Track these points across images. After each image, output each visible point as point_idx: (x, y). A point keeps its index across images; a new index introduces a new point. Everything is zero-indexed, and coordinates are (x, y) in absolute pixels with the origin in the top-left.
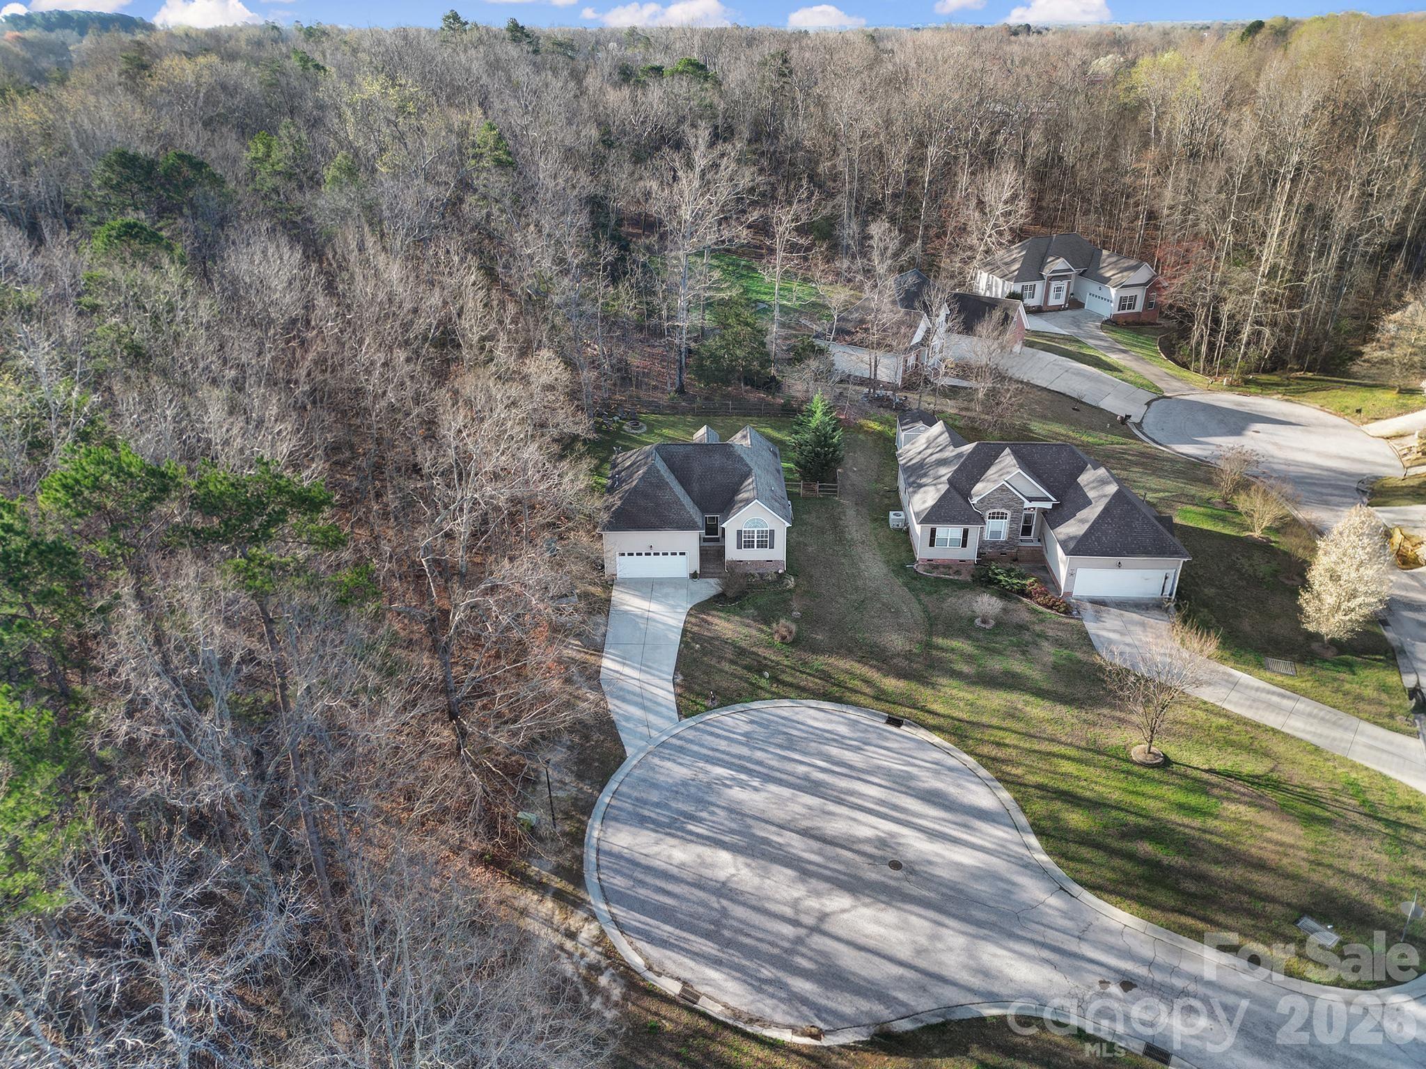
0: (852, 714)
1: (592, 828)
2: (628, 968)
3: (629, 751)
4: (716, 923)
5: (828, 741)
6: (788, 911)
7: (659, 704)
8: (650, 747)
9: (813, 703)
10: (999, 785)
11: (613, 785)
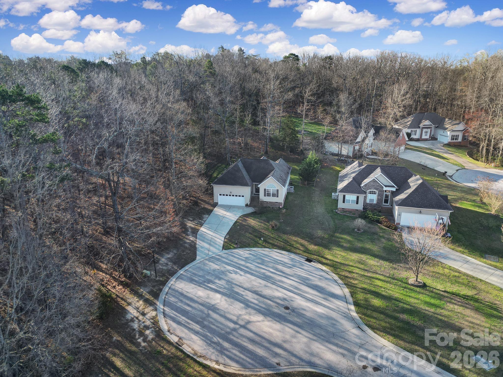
0: (293, 256)
1: (172, 280)
2: (160, 329)
3: (198, 258)
4: (204, 319)
5: (278, 263)
6: (235, 318)
7: (216, 244)
8: (207, 258)
9: (278, 251)
10: (344, 286)
11: (186, 268)
